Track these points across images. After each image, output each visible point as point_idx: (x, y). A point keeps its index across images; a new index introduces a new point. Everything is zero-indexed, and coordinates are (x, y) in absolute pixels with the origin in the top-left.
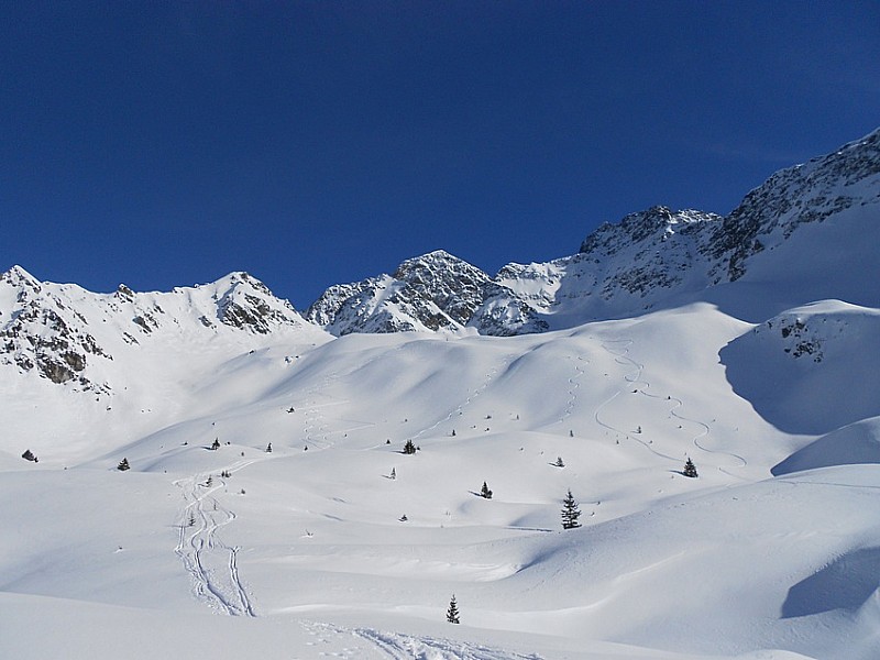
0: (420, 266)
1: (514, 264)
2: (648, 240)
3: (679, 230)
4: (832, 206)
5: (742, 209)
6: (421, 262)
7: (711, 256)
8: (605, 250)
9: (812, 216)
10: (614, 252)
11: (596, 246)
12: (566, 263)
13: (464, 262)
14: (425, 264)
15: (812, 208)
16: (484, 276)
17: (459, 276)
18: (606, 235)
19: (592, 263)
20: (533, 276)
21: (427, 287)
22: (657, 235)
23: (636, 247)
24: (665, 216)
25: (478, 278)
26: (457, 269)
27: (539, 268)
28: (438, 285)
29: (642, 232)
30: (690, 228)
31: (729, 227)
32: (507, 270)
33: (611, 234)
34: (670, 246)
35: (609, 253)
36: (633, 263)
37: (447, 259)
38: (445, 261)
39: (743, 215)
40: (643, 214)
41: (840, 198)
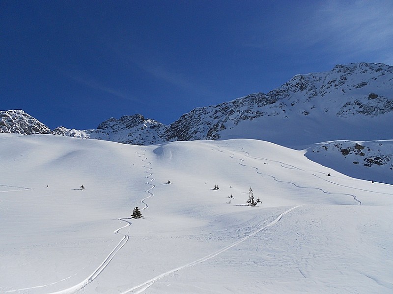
0: (5, 116)
1: (63, 128)
2: (134, 129)
3: (149, 126)
4: (254, 114)
5: (180, 121)
6: (7, 114)
7: (165, 140)
8: (112, 130)
9: (246, 117)
10: (116, 131)
11: (107, 127)
12: (92, 132)
13: (35, 119)
14: (9, 116)
15: (246, 114)
16: (47, 129)
17: (32, 126)
18: (112, 124)
19: (105, 135)
20: (73, 135)
21: (9, 128)
22: (139, 126)
23: (128, 131)
24: (143, 119)
25: (43, 129)
26: (30, 122)
27: (77, 132)
28: (16, 128)
29: (131, 125)
30: (154, 126)
31: (173, 128)
32: (58, 129)
33: (115, 123)
34: (145, 132)
35: (113, 132)
36: (128, 137)
37: (25, 115)
38: (23, 117)
39: (180, 124)
40: (131, 117)
41: (258, 111)
